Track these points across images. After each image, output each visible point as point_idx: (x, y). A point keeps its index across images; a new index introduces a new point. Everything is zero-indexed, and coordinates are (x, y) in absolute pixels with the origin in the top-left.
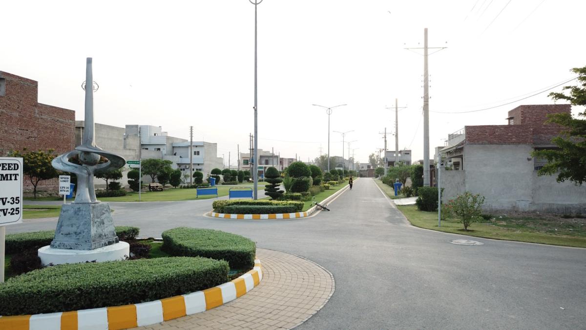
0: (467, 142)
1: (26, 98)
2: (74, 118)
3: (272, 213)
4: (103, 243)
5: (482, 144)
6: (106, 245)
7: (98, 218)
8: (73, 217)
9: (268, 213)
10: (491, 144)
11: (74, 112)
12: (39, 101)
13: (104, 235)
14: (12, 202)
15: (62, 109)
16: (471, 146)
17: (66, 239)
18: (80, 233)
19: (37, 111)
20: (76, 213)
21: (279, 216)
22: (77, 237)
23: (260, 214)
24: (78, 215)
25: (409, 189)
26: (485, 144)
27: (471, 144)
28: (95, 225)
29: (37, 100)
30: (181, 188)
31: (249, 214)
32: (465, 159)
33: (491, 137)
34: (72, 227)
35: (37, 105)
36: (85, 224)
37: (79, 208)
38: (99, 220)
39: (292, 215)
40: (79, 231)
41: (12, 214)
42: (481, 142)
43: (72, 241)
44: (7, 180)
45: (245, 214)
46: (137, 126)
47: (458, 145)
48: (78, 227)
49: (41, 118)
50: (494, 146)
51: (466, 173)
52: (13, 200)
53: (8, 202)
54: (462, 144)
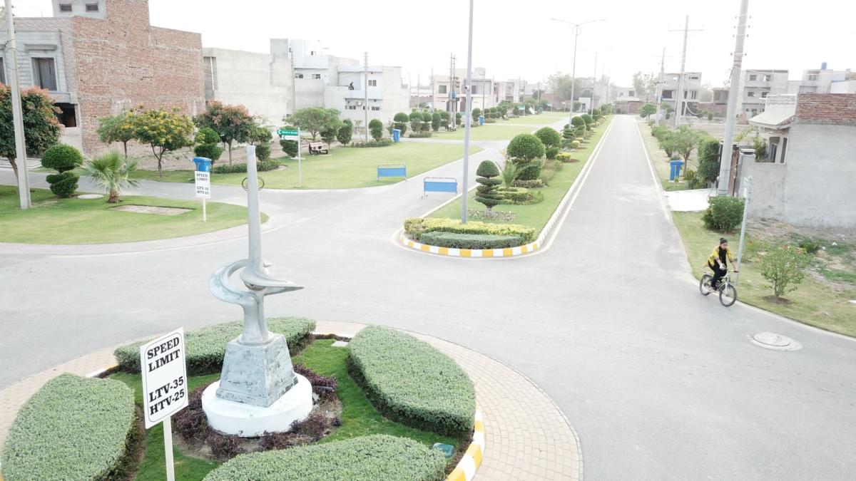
0: (797, 120)
1: (134, 20)
2: (201, 44)
3: (489, 248)
4: (280, 392)
5: (822, 124)
6: (284, 393)
7: (272, 362)
8: (241, 362)
9: (482, 248)
10: (837, 123)
11: (200, 35)
12: (151, 25)
13: (280, 380)
14: (175, 386)
15: (184, 33)
16: (804, 125)
17: (235, 388)
18: (252, 384)
19: (150, 38)
20: (245, 357)
21: (498, 252)
22: (249, 388)
23: (470, 248)
24: (248, 359)
25: (693, 173)
26: (827, 124)
27: (804, 123)
28: (270, 373)
29: (148, 22)
30: (352, 146)
31: (455, 247)
32: (789, 146)
33: (839, 112)
34: (241, 374)
35: (149, 29)
36: (257, 373)
37: (249, 352)
38: (274, 364)
39: (516, 250)
40: (250, 381)
41: (177, 399)
42: (820, 121)
43: (241, 392)
44: (168, 362)
45: (450, 247)
46: (286, 41)
47: (782, 124)
48: (249, 376)
49: (157, 49)
50: (842, 128)
51: (789, 168)
52: (177, 384)
53: (171, 387)
54: (789, 122)
